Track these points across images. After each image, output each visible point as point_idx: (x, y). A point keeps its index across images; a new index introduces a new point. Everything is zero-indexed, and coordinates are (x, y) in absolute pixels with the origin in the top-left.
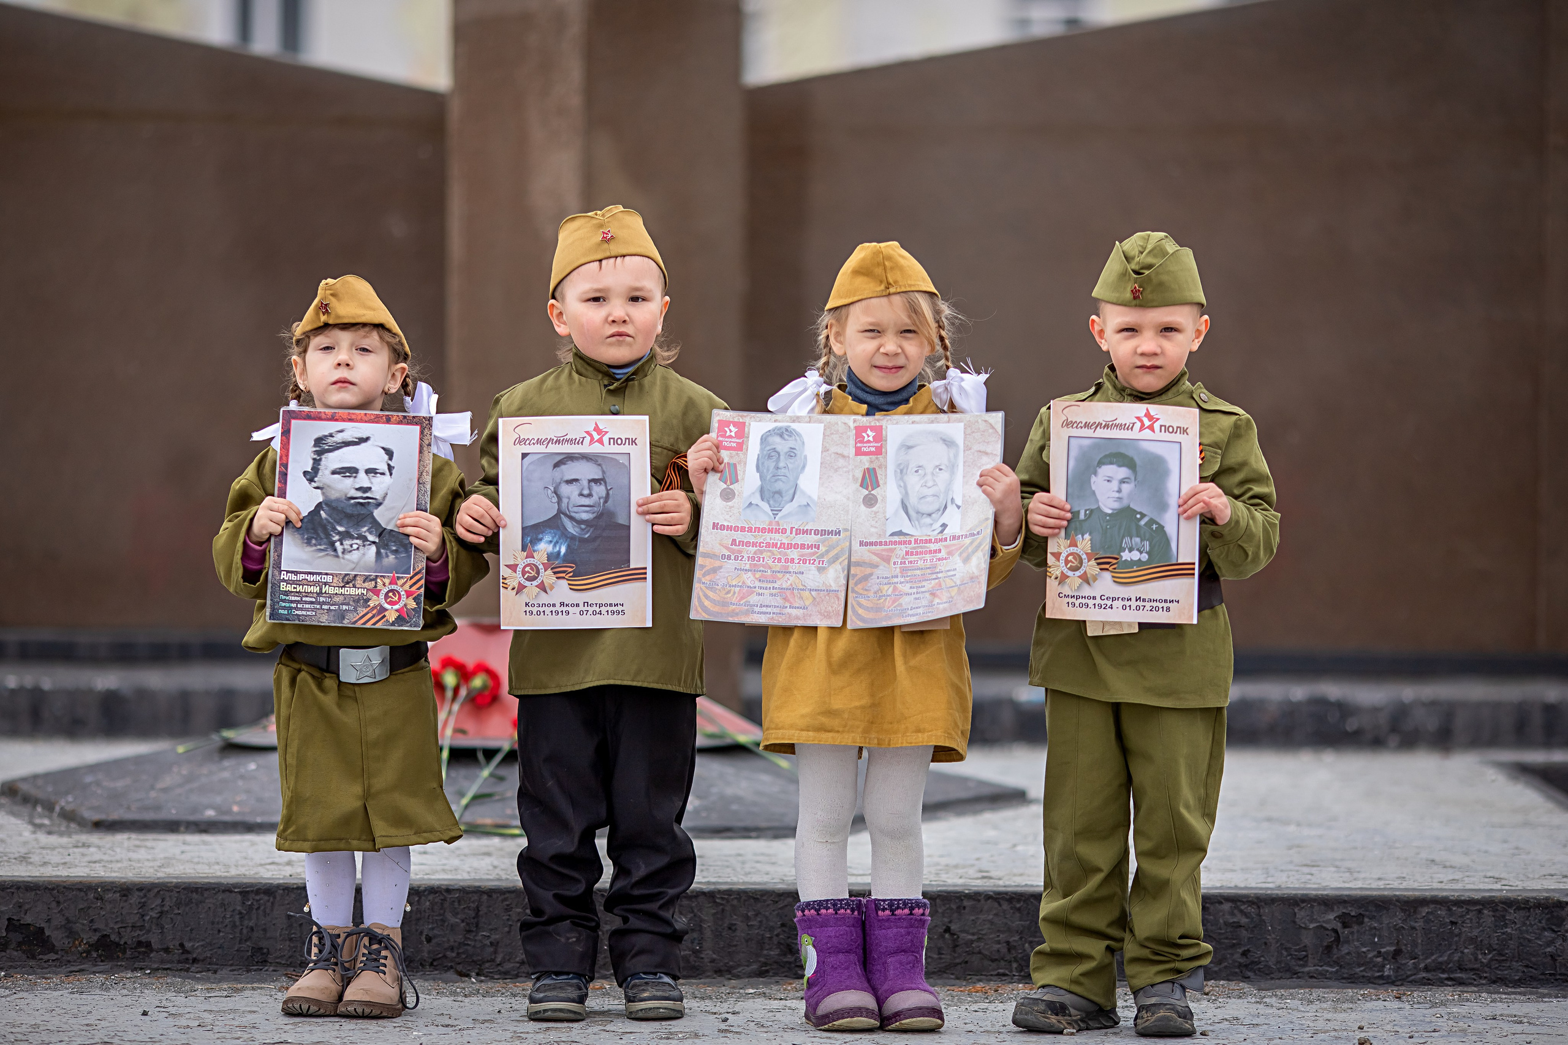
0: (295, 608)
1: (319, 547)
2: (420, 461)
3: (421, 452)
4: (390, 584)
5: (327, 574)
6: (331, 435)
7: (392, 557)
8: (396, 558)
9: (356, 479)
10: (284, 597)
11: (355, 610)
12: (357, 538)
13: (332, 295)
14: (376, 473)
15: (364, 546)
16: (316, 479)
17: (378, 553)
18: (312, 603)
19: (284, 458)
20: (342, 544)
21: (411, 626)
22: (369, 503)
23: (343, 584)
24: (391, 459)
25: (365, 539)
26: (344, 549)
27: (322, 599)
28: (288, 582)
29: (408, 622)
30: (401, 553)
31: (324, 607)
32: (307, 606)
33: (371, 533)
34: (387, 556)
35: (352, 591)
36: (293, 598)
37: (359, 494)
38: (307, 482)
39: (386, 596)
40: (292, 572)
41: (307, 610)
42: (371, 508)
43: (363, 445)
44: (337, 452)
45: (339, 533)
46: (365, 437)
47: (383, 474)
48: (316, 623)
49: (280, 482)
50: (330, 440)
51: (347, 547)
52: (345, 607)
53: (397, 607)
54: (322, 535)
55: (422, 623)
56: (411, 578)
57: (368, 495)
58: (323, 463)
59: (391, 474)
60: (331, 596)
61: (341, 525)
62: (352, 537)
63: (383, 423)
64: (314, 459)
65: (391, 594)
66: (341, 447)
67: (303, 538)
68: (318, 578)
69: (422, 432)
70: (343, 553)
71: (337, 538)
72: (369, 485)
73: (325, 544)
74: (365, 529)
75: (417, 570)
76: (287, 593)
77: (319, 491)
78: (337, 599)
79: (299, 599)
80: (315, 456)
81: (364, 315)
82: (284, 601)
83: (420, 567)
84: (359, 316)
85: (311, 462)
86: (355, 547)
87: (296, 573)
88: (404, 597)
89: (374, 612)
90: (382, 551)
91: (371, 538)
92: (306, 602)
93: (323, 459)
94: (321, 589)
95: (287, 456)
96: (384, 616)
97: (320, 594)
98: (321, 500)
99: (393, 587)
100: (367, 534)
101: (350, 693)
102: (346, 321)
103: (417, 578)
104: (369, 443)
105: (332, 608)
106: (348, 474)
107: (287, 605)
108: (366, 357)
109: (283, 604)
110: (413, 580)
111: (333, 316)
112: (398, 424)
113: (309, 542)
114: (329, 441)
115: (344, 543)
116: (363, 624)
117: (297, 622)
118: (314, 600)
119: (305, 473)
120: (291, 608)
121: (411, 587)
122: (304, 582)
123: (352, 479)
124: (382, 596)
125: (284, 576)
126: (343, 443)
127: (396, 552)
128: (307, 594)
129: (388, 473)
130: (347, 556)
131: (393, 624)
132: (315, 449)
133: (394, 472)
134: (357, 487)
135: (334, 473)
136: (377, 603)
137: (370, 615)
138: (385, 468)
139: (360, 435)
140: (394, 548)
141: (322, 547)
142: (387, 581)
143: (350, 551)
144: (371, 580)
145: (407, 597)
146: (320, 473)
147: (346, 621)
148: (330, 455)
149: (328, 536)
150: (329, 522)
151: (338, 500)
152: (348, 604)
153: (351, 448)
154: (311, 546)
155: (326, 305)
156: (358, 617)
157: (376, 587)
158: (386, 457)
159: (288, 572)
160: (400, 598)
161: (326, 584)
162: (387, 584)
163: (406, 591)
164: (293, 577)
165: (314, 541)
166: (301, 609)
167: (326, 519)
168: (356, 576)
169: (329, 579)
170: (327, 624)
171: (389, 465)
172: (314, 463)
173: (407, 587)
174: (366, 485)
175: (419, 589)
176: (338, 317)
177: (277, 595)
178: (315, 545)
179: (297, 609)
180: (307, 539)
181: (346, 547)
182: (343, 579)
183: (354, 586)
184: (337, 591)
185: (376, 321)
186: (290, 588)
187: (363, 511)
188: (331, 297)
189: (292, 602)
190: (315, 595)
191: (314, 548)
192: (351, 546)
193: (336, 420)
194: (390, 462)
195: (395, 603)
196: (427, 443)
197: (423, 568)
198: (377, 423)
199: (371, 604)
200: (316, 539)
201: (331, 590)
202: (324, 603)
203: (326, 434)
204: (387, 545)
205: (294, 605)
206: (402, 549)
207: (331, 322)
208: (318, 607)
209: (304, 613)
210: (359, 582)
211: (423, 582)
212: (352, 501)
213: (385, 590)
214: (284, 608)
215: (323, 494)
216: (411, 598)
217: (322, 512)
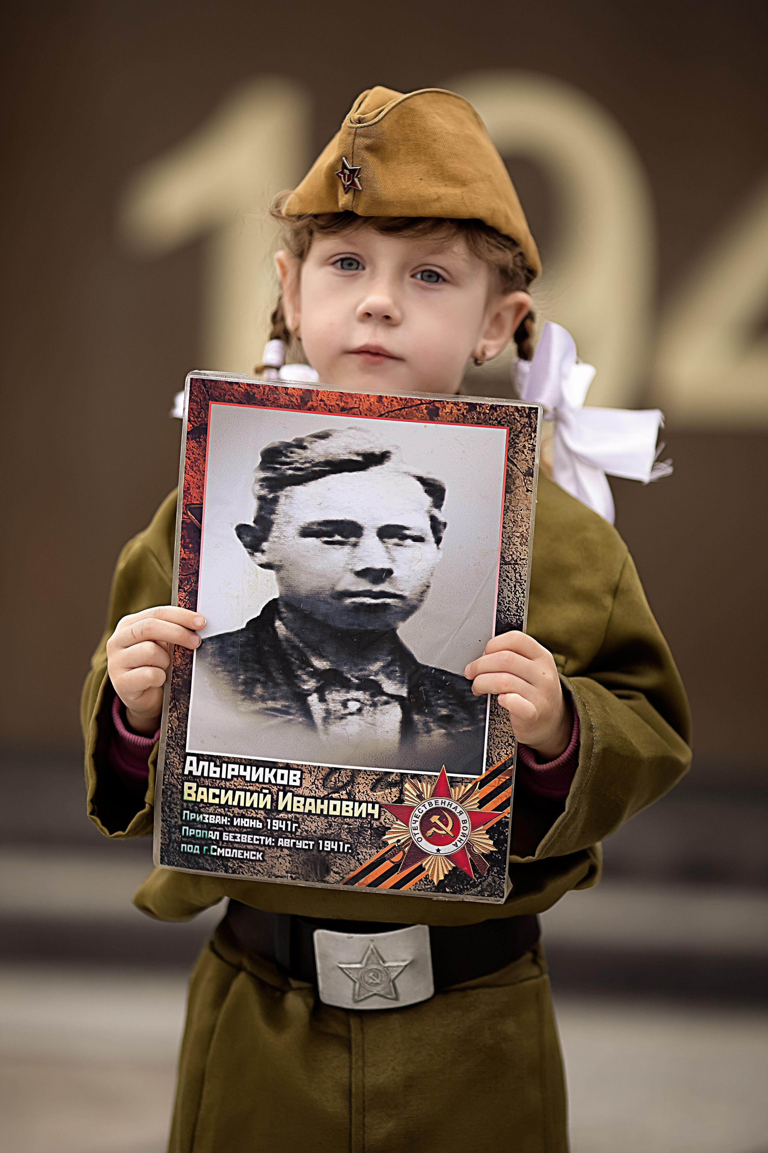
0: (216, 842)
1: (270, 704)
2: (506, 509)
3: (508, 490)
4: (434, 795)
5: (288, 767)
6: (300, 445)
7: (438, 733)
8: (448, 735)
9: (357, 550)
10: (192, 816)
11: (353, 852)
12: (358, 688)
13: (369, 148)
14: (406, 537)
15: (374, 705)
16: (265, 545)
17: (407, 724)
18: (254, 831)
19: (194, 492)
20: (322, 699)
21: (481, 893)
22: (386, 605)
23: (323, 793)
24: (438, 502)
25: (375, 689)
26: (328, 712)
27: (277, 825)
28: (200, 781)
29: (475, 885)
30: (460, 722)
31: (281, 842)
32: (245, 838)
33: (389, 676)
34: (429, 731)
35: (347, 809)
36: (213, 820)
37: (364, 585)
38: (245, 550)
39: (425, 823)
40: (210, 759)
41: (244, 847)
42: (389, 618)
43: (374, 470)
44: (313, 485)
45: (316, 673)
46: (377, 451)
47: (419, 539)
48: (266, 879)
49: (183, 546)
50: (298, 456)
51: (335, 707)
52: (329, 845)
53: (449, 849)
54: (280, 678)
55: (507, 887)
56: (483, 783)
57: (384, 587)
58: (281, 507)
59: (438, 541)
60: (297, 818)
61: (321, 656)
62: (347, 686)
63: (422, 420)
64: (261, 498)
65: (435, 819)
66: (322, 474)
67: (234, 681)
68: (269, 775)
69: (511, 444)
70: (326, 719)
71: (311, 684)
72: (387, 566)
73: (284, 697)
74: (377, 666)
75: (498, 764)
76: (198, 807)
77: (272, 572)
78: (311, 826)
79: (225, 820)
80: (263, 492)
81: (438, 199)
82: (192, 824)
83: (504, 758)
84: (428, 201)
85: (254, 505)
86: (353, 706)
87: (219, 761)
88: (466, 827)
89: (397, 859)
90: (416, 717)
91: (390, 687)
92: (241, 830)
93: (282, 500)
94: (275, 801)
95: (201, 487)
96: (421, 869)
97: (272, 812)
98: (277, 596)
99: (441, 802)
100: (381, 678)
101: (338, 1029)
102: (395, 212)
103: (495, 783)
104: (388, 465)
105: (300, 845)
106: (338, 538)
107: (200, 833)
108: (434, 296)
109: (191, 832)
110: (488, 789)
111: (364, 199)
112: (457, 422)
113: (248, 693)
114: (295, 457)
115: (328, 697)
116: (372, 885)
117: (221, 874)
118: (259, 825)
119: (242, 530)
120: (209, 842)
121: (482, 803)
122: (238, 782)
123: (347, 549)
124: (415, 823)
125: (191, 767)
126: (327, 463)
127: (446, 721)
128: (244, 811)
129: (430, 538)
130: (336, 728)
131: (441, 887)
132: (262, 475)
133: (445, 534)
134: (359, 568)
135: (306, 532)
136: (403, 838)
137: (387, 865)
138: (424, 527)
139: (367, 447)
140: (444, 712)
141: (278, 705)
142: (427, 789)
143: (342, 717)
144: (391, 785)
145: (474, 827)
146: (275, 532)
147: (333, 877)
148: (298, 489)
149: (292, 679)
150: (295, 647)
151: (315, 597)
152: (336, 839)
153: (346, 476)
154: (254, 700)
155: (352, 171)
156: (359, 869)
157: (400, 800)
158: (428, 500)
159: (200, 758)
160: (456, 829)
161: (285, 789)
162: (427, 795)
163: (470, 813)
164: (214, 772)
165: (259, 690)
166: (231, 845)
167: (287, 640)
168: (355, 773)
169: (294, 778)
170: (288, 881)
171: (433, 519)
172: (260, 508)
173: (472, 804)
174: (380, 563)
175: (501, 808)
176: (377, 202)
177: (177, 810)
178: (263, 699)
179: (220, 843)
180: (245, 683)
181: (332, 706)
182: (325, 779)
183: (351, 798)
184: (311, 806)
185: (465, 212)
186: (204, 795)
187: (373, 625)
188: (367, 156)
189: (210, 827)
190: (262, 814)
191: (261, 705)
192: (345, 704)
193: (312, 409)
194: (435, 512)
195: (444, 840)
196: (524, 468)
197: (510, 762)
198: (406, 418)
199: (391, 839)
200: (264, 685)
201: (298, 805)
202: (281, 833)
203: (289, 440)
204: (428, 704)
205: (214, 835)
206: (462, 715)
207: (360, 211)
208: (269, 841)
209: (238, 854)
210: (362, 789)
211: (509, 792)
212: (348, 601)
213: (423, 809)
214: (192, 840)
215: (281, 580)
216: (482, 829)
217: (278, 623)
